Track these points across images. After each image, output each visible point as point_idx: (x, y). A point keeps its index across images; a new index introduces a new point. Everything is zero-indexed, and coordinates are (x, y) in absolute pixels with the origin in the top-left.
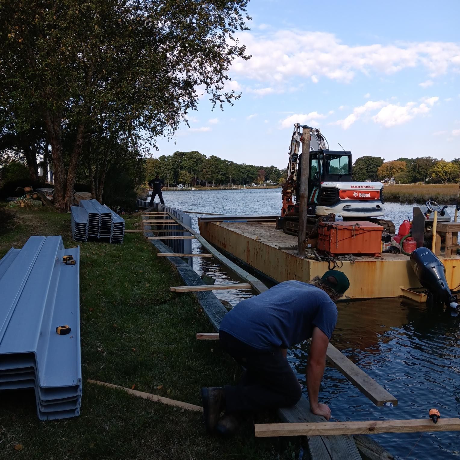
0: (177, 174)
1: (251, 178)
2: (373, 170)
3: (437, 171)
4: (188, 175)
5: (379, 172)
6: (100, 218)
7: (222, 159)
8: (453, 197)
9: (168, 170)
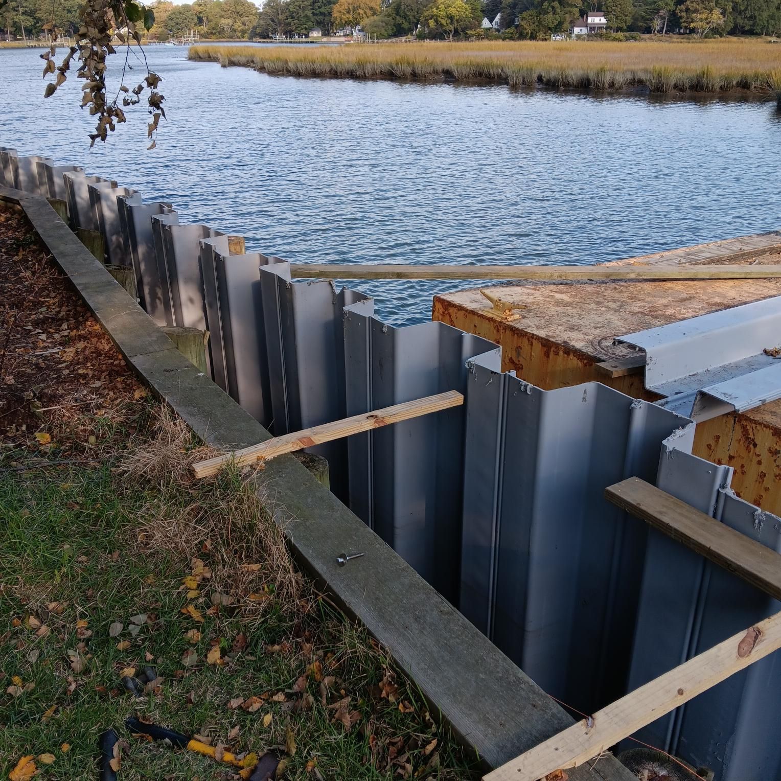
2: (323, 10)
3: (437, 16)
5: (335, 14)
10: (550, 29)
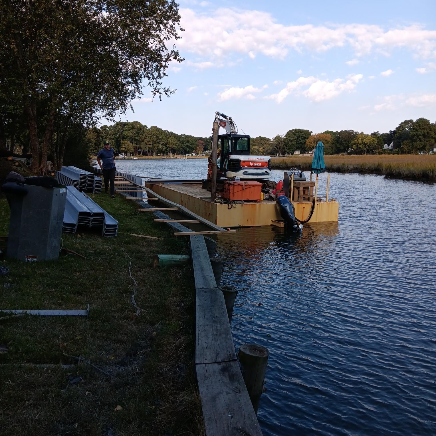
0: (119, 143)
1: (191, 148)
2: (302, 141)
3: (357, 143)
4: (130, 144)
5: (307, 143)
6: (87, 178)
7: (163, 129)
8: (355, 166)
9: (110, 139)
10: (418, 149)
